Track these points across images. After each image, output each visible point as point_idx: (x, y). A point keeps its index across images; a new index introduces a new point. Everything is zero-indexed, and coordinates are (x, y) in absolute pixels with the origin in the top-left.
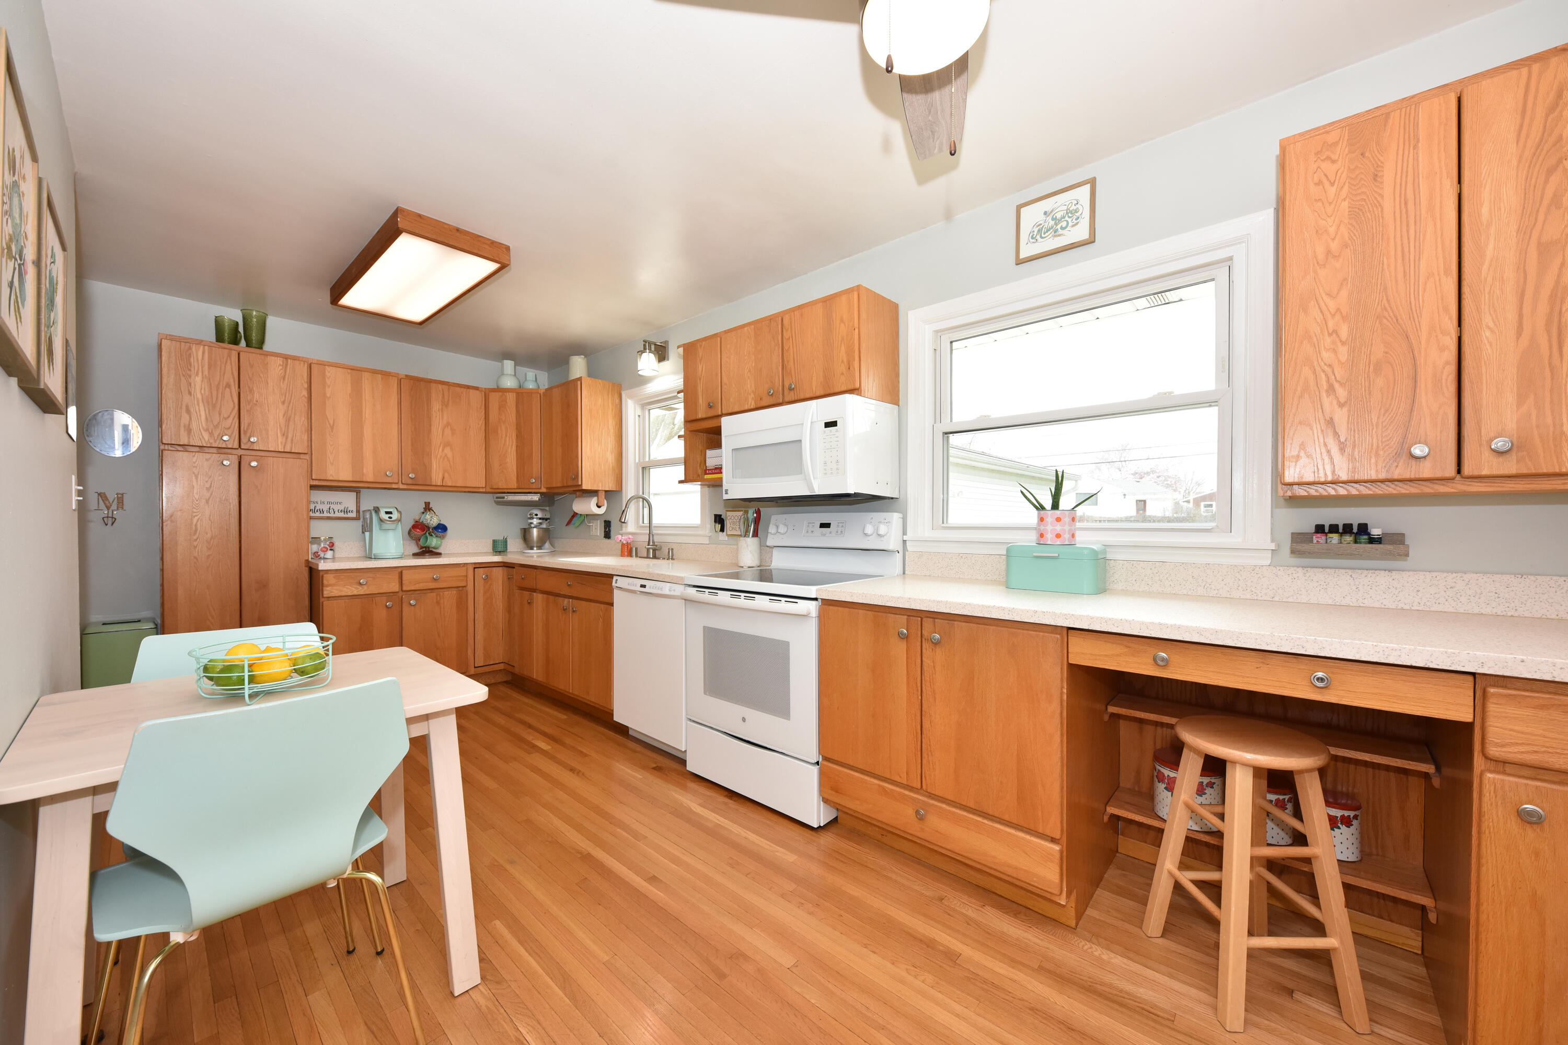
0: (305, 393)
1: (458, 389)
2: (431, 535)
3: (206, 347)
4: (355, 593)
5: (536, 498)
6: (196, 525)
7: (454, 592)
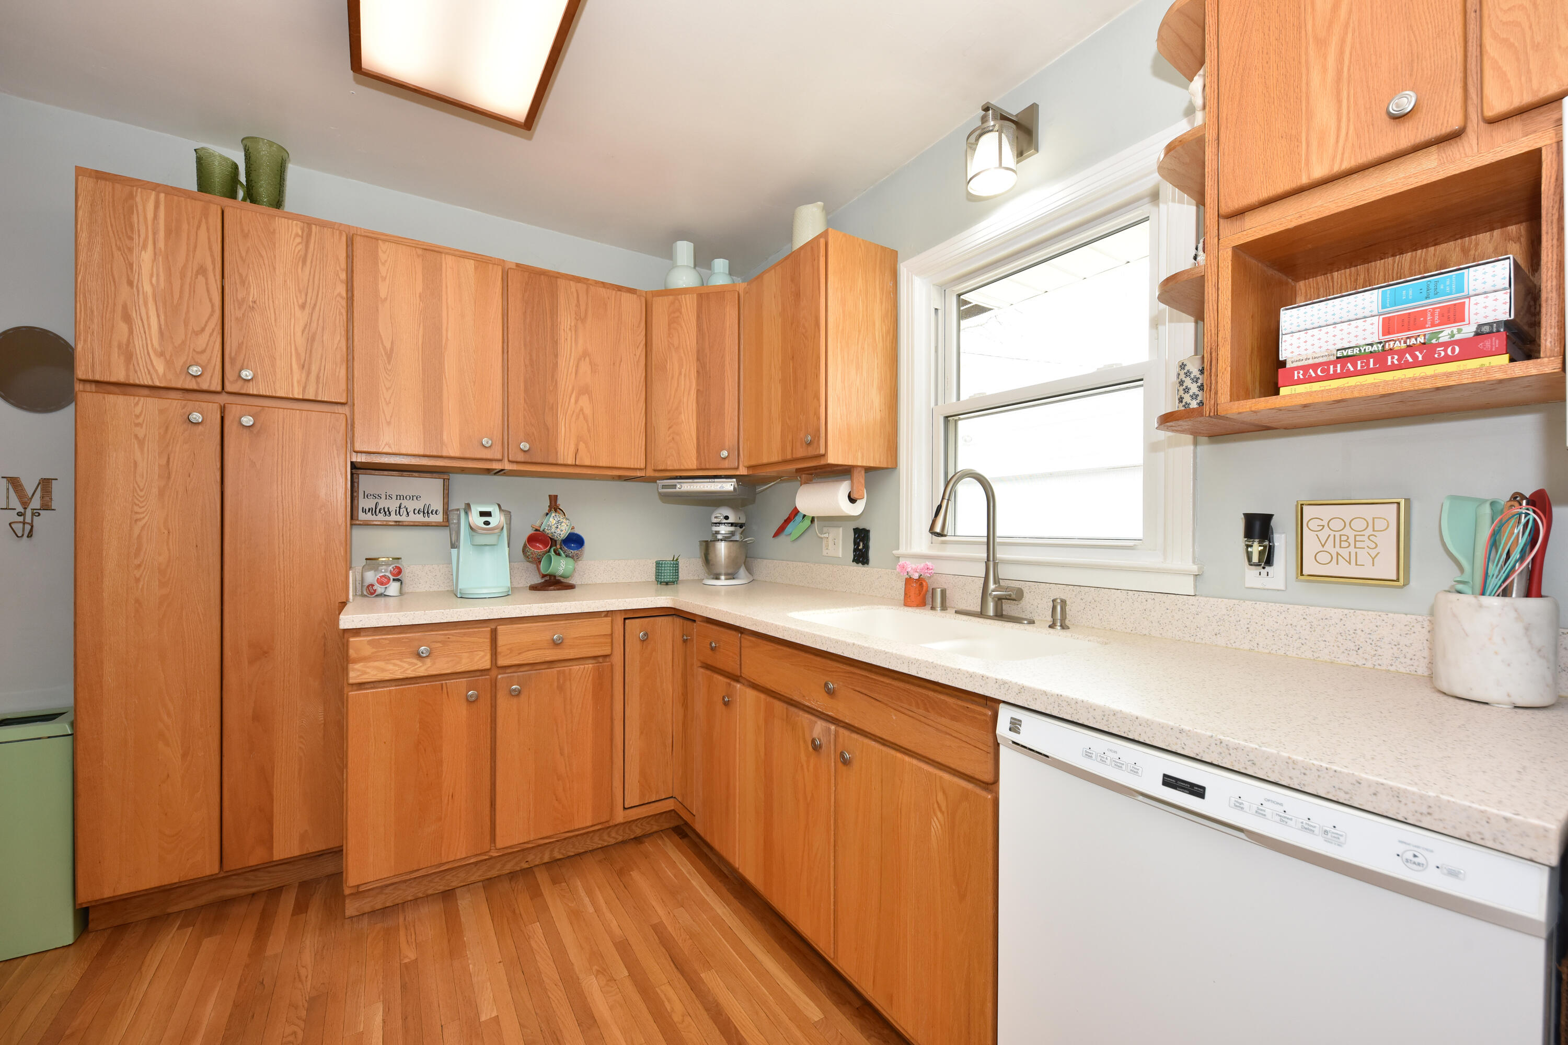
0: (341, 289)
1: (602, 291)
2: (559, 554)
3: (162, 196)
4: (410, 673)
5: (728, 486)
6: (139, 537)
7: (589, 666)
